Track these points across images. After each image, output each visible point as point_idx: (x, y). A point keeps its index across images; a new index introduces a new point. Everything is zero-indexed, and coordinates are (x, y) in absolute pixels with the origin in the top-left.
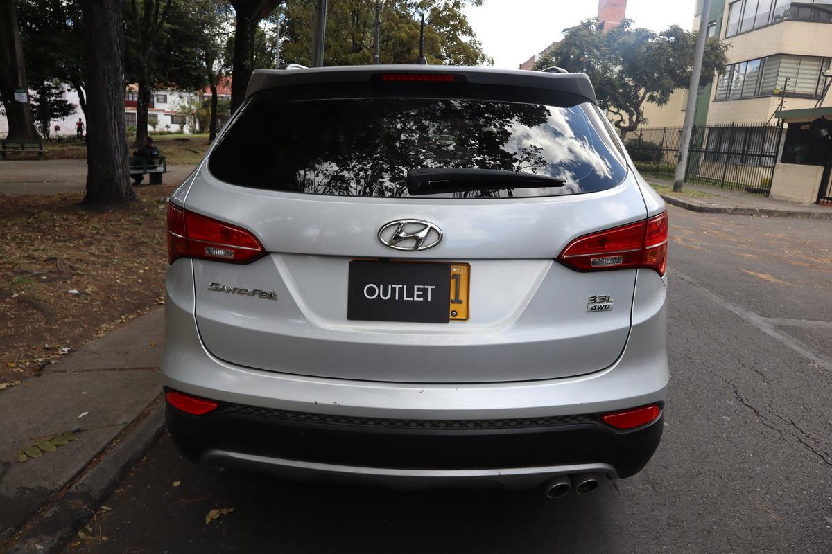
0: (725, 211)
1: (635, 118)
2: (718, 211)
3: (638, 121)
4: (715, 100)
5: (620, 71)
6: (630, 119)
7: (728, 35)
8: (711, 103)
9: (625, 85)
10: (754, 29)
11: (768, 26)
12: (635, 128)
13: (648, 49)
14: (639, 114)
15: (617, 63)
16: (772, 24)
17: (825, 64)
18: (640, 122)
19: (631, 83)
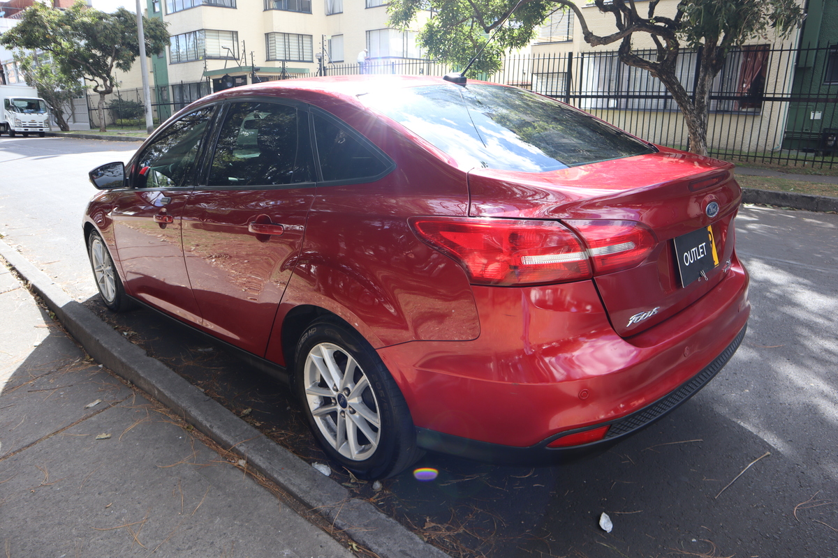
1: (108, 83)
3: (111, 85)
4: (171, 63)
5: (86, 44)
6: (105, 84)
7: (169, 13)
8: (168, 66)
9: (94, 56)
10: (184, 10)
11: (192, 8)
12: (112, 91)
13: (105, 27)
14: (111, 79)
15: (81, 38)
16: (194, 7)
17: (234, 36)
18: (113, 86)
19: (98, 54)
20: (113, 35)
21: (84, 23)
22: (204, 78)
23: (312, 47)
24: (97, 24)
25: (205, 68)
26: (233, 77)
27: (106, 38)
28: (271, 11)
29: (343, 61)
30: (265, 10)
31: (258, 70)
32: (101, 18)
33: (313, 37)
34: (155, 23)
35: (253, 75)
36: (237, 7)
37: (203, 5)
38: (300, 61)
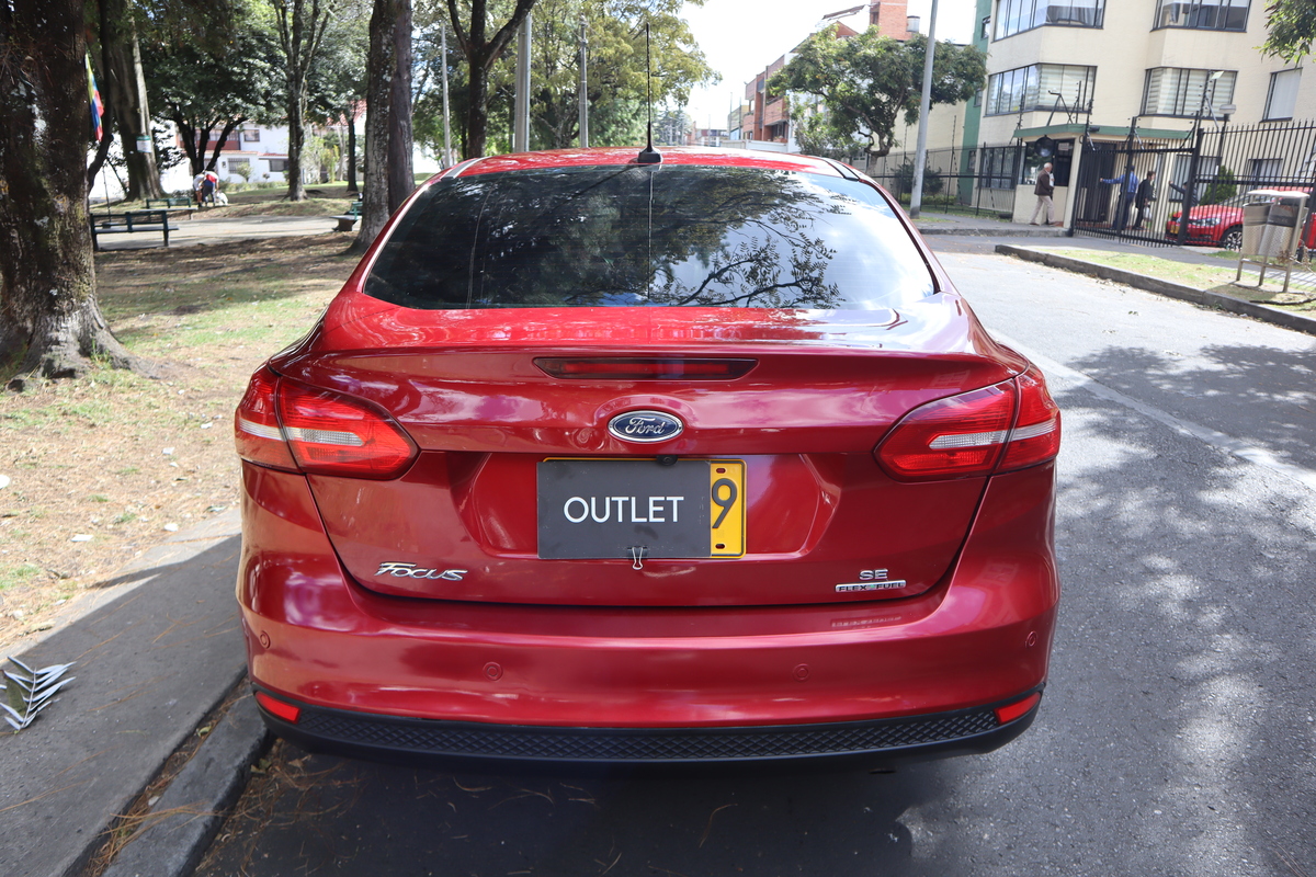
0: (945, 232)
1: (886, 140)
2: (938, 232)
3: (890, 144)
4: (987, 115)
5: (870, 86)
6: (881, 143)
7: (997, 38)
8: (982, 119)
9: (877, 102)
10: (1018, 33)
11: (1030, 30)
12: (888, 152)
13: (893, 62)
14: (891, 135)
15: (865, 76)
16: (1034, 28)
17: (1090, 73)
18: (891, 145)
19: (884, 98)
20: (901, 73)
21: (866, 57)
22: (1015, 140)
23: (1232, 93)
24: (883, 58)
25: (1019, 124)
26: (1055, 140)
27: (890, 76)
28: (1163, 30)
29: (1290, 119)
30: (1154, 30)
31: (1095, 130)
32: (889, 49)
33: (1239, 75)
34: (968, 55)
35: (1085, 139)
36: (1104, 26)
37: (1046, 25)
38: (1174, 116)
